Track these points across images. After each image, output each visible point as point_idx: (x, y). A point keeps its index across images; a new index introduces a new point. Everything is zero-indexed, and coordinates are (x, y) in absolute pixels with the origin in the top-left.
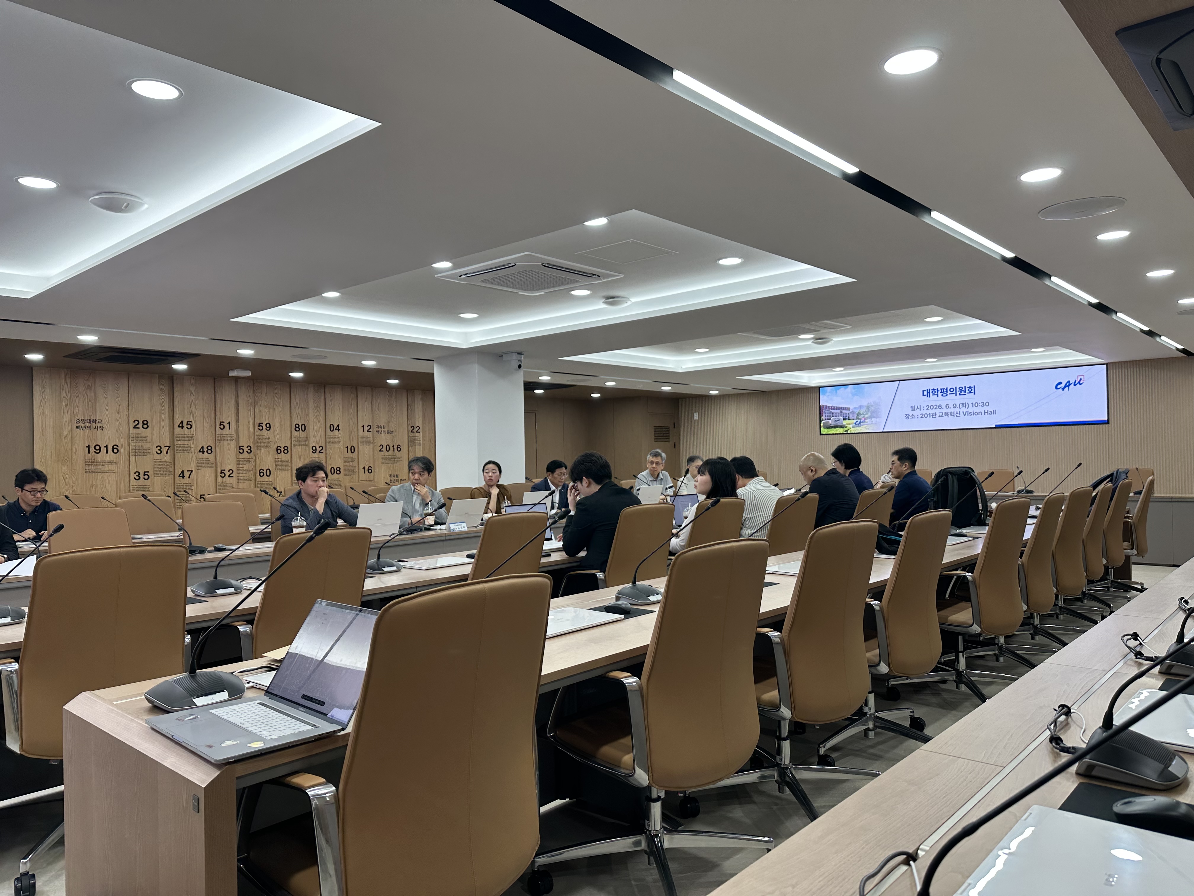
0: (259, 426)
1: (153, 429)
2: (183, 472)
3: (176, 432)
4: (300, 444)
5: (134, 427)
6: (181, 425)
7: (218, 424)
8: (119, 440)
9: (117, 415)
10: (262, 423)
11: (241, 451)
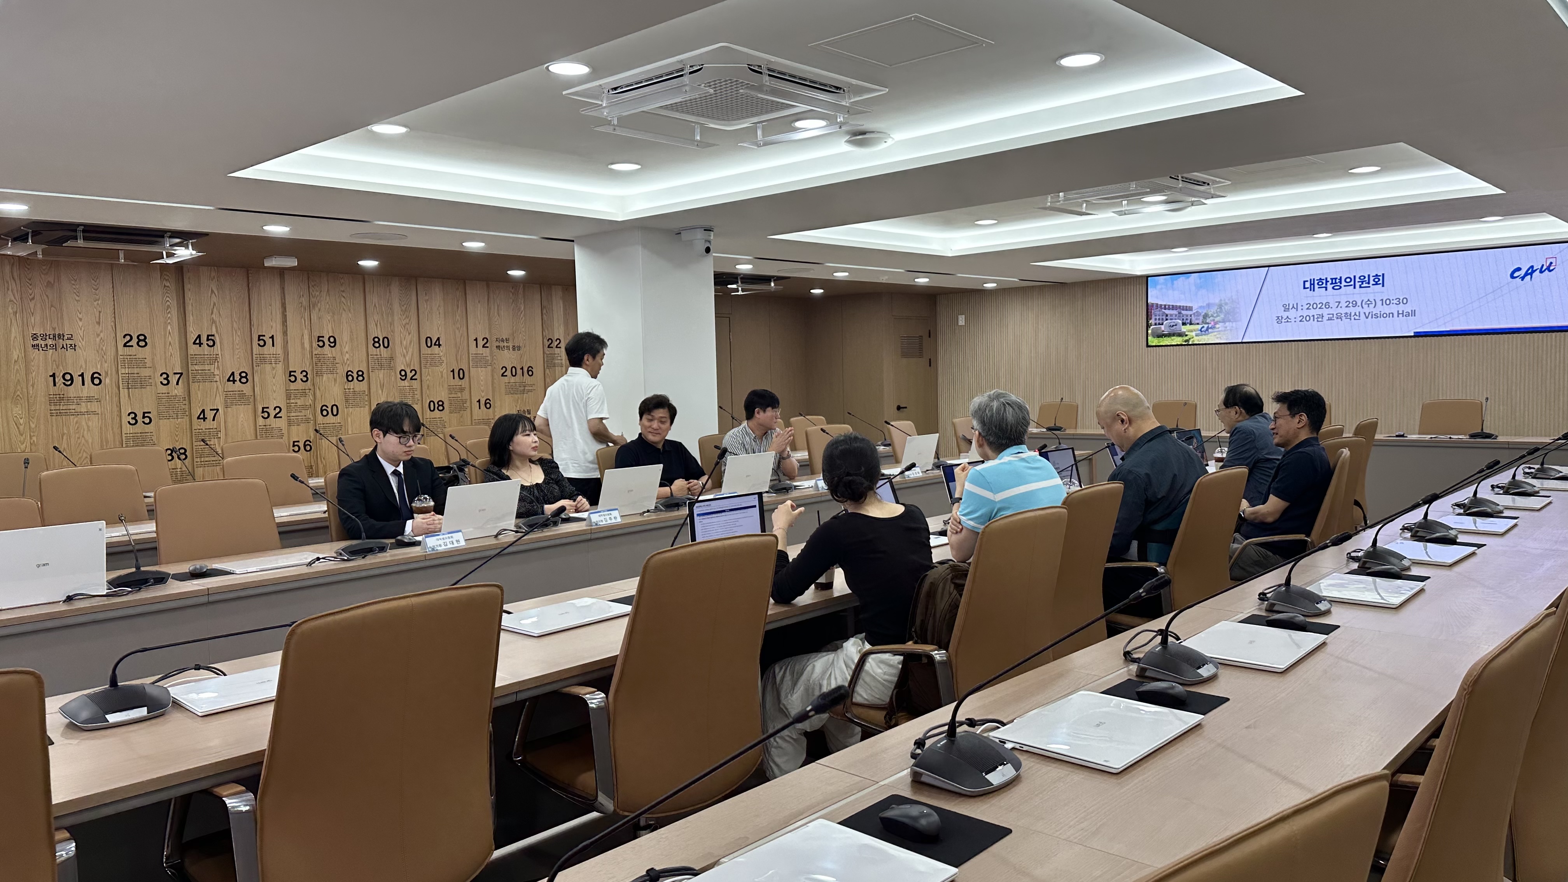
0: (319, 341)
1: (154, 347)
2: (203, 411)
3: (191, 352)
4: (381, 367)
5: (125, 345)
6: (198, 341)
7: (255, 338)
8: (101, 364)
9: (97, 326)
10: (323, 337)
11: (293, 379)
